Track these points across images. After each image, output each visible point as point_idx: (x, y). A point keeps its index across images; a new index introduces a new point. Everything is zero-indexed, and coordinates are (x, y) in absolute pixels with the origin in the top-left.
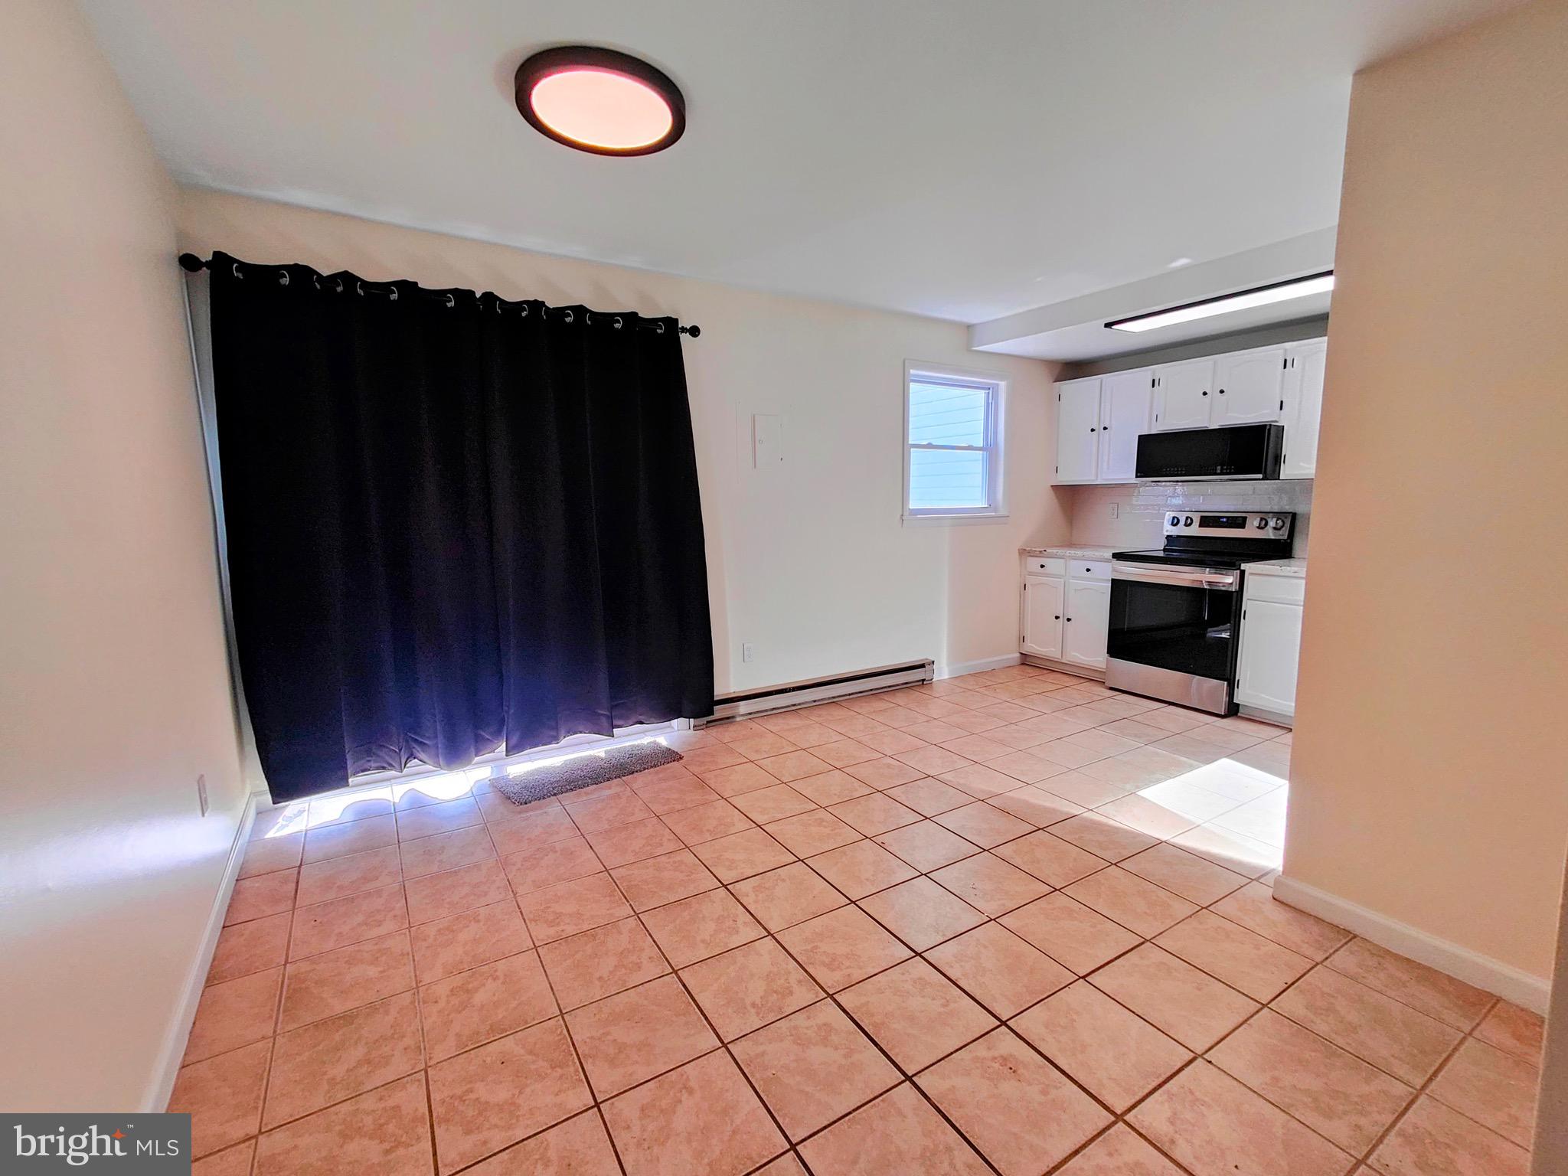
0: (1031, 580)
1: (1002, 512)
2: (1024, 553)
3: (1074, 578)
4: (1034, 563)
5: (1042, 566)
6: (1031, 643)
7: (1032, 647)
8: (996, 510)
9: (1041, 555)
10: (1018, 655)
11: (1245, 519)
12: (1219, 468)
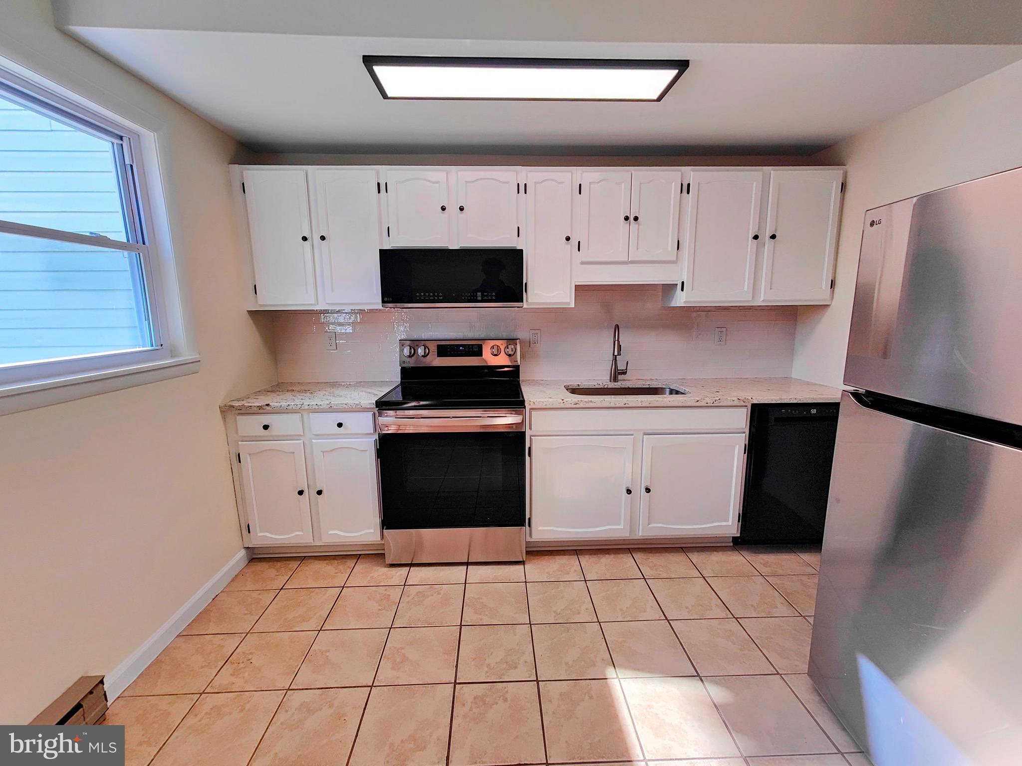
0: (245, 448)
1: (187, 355)
2: (228, 411)
3: (318, 436)
4: (251, 425)
5: (266, 427)
6: (260, 532)
7: (263, 537)
8: (173, 353)
9: (261, 411)
10: (243, 553)
11: (480, 347)
12: (479, 294)
